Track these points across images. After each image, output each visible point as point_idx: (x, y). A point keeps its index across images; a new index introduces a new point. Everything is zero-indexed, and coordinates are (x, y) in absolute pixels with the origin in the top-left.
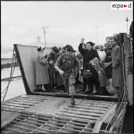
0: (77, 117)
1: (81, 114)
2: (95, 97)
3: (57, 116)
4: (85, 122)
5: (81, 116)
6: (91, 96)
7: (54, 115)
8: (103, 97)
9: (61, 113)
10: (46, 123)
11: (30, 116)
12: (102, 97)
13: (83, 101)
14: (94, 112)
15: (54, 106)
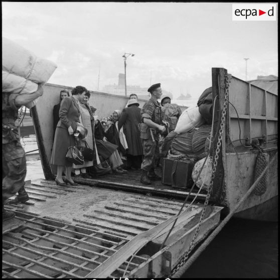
0: (108, 228)
1: (119, 224)
2: (166, 194)
3: (74, 224)
4: (117, 238)
5: (116, 227)
6: (160, 190)
7: (71, 221)
8: (180, 194)
9: (83, 219)
10: (47, 235)
11: (26, 221)
12: (178, 194)
13: (140, 199)
14: (145, 221)
15: (81, 204)
